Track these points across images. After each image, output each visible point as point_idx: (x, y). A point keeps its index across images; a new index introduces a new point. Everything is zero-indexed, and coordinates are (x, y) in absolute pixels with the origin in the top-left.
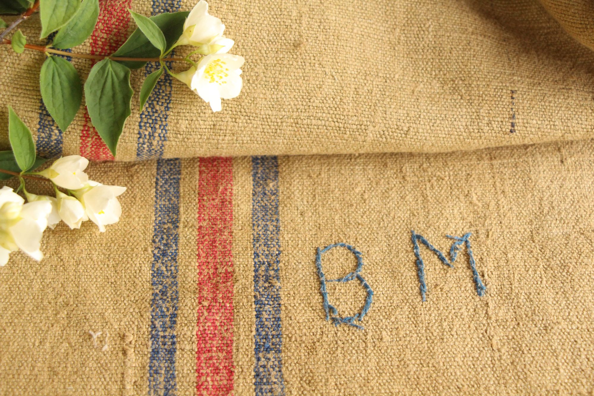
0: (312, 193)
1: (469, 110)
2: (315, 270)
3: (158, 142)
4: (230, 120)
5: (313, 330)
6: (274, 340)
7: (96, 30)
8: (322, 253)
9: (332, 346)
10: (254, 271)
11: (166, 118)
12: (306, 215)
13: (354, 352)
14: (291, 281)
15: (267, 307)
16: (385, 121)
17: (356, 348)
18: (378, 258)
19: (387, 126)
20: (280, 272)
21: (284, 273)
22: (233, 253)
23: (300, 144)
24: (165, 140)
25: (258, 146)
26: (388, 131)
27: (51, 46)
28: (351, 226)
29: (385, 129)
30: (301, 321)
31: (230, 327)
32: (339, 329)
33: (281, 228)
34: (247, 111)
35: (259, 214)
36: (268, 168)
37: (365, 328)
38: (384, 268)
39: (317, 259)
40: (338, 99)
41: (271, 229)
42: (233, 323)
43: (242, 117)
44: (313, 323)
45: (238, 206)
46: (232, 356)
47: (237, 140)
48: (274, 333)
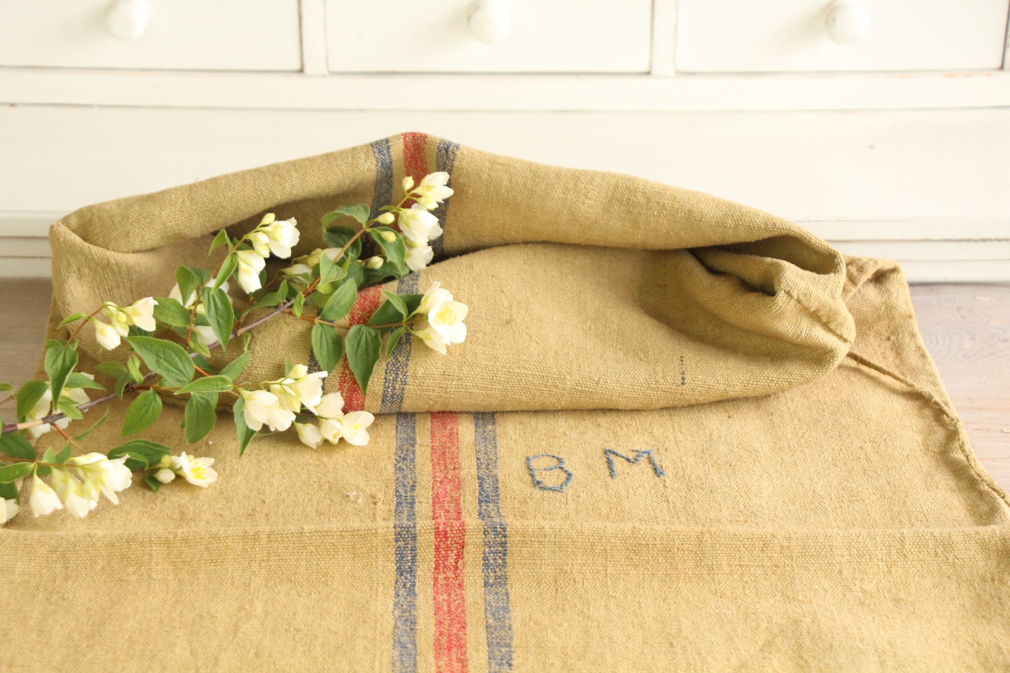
0: (523, 431)
1: (647, 368)
2: (526, 465)
3: (400, 385)
5: (525, 493)
6: (493, 497)
7: (354, 309)
8: (531, 459)
9: (539, 500)
10: (477, 466)
11: (406, 367)
12: (518, 441)
13: (557, 502)
14: (506, 470)
15: (487, 481)
16: (579, 373)
18: (577, 461)
19: (582, 377)
20: (498, 466)
21: (501, 466)
22: (460, 458)
24: (405, 384)
27: (319, 317)
28: (555, 447)
29: (580, 379)
30: (514, 488)
31: (458, 491)
32: (545, 492)
33: (498, 447)
35: (480, 440)
36: (486, 416)
37: (566, 491)
38: (581, 464)
39: (527, 461)
40: (542, 357)
41: (490, 447)
42: (460, 489)
44: (524, 489)
45: (463, 436)
46: (460, 505)
48: (493, 494)
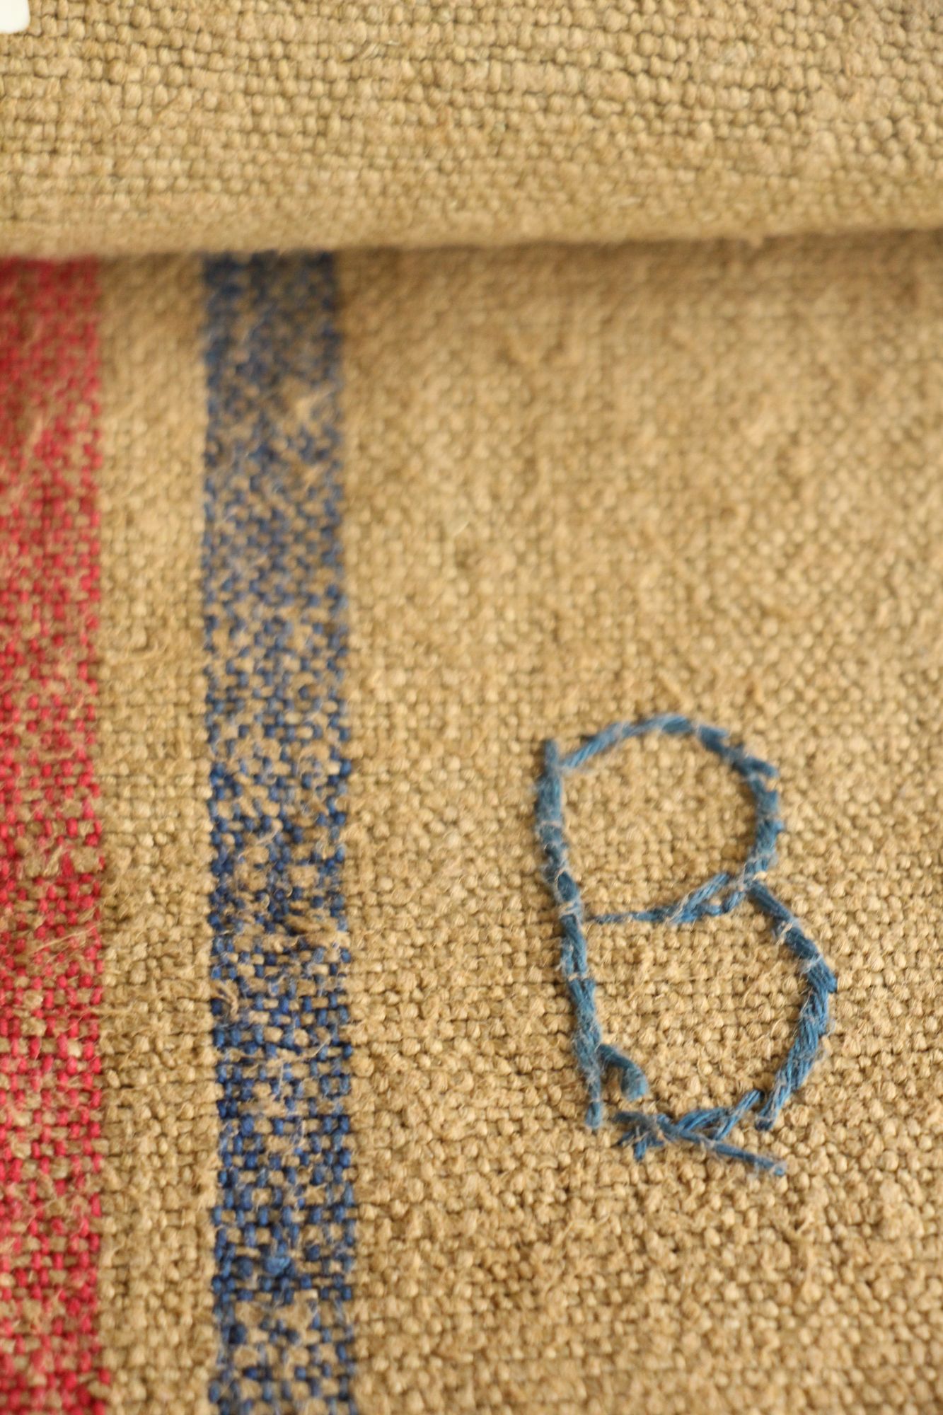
0: (517, 451)
2: (530, 863)
4: (78, 66)
5: (521, 1182)
6: (313, 1233)
8: (568, 770)
9: (616, 1262)
10: (213, 866)
12: (486, 565)
13: (732, 1292)
14: (405, 920)
15: (278, 1062)
16: (900, 66)
17: (744, 1276)
18: (863, 796)
19: (913, 89)
20: (349, 873)
21: (368, 875)
22: (103, 771)
23: (452, 191)
25: (227, 203)
26: (917, 117)
28: (722, 626)
30: (455, 1133)
31: (88, 1163)
32: (657, 1173)
33: (354, 640)
34: (168, 18)
35: (239, 564)
36: (287, 316)
37: (792, 1165)
38: (892, 847)
39: (541, 805)
41: (300, 644)
42: (101, 1146)
43: (143, 55)
44: (519, 1145)
45: (130, 522)
46: (95, 1317)
47: (116, 175)
48: (314, 1194)
